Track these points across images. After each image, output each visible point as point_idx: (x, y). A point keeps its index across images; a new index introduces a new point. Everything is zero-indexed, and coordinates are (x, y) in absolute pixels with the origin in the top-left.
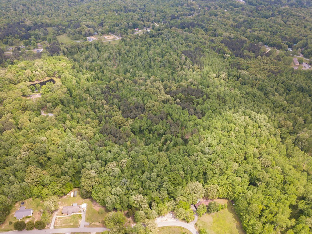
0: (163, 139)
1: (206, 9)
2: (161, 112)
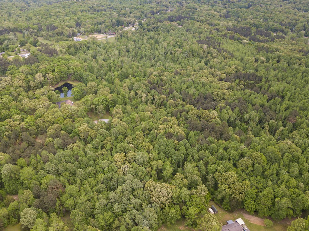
2: (239, 100)
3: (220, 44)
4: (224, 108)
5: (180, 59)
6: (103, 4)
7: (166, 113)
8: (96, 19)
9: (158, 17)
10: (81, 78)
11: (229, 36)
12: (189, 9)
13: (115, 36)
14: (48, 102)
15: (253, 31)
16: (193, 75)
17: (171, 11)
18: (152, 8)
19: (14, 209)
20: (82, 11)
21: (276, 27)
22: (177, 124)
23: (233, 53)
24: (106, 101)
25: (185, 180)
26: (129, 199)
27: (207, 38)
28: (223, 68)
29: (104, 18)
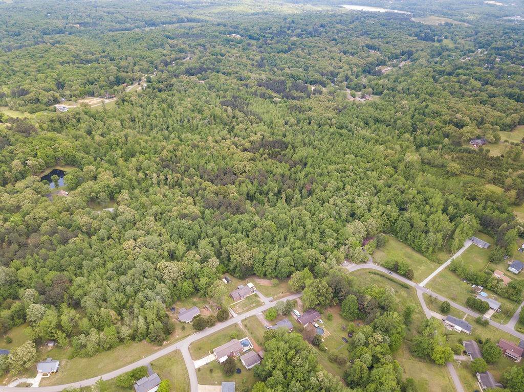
0: (284, 196)
1: (201, 49)
2: (259, 171)
3: (248, 105)
4: (243, 182)
5: (200, 127)
6: (93, 50)
7: (180, 193)
8: (85, 75)
9: (172, 69)
10: (74, 161)
11: (259, 94)
12: (214, 57)
13: (115, 99)
14: (35, 196)
15: (287, 86)
16: (213, 148)
17: (190, 59)
18: (164, 55)
19: (17, 309)
20: (62, 63)
21: (316, 78)
22: (193, 204)
23: (262, 116)
24: (108, 187)
25: (197, 256)
26: (141, 282)
27: (234, 97)
28: (248, 136)
29: (96, 75)
